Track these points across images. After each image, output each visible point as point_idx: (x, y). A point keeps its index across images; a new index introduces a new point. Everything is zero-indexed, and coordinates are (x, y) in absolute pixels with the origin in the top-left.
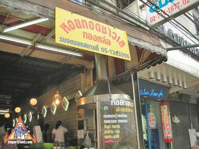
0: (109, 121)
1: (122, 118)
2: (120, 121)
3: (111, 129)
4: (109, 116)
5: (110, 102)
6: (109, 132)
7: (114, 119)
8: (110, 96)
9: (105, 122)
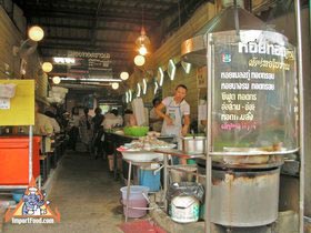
0: (231, 86)
1: (261, 81)
2: (256, 86)
3: (236, 102)
4: (234, 75)
5: (237, 47)
6: (230, 107)
7: (244, 81)
8: (238, 34)
9: (225, 86)
